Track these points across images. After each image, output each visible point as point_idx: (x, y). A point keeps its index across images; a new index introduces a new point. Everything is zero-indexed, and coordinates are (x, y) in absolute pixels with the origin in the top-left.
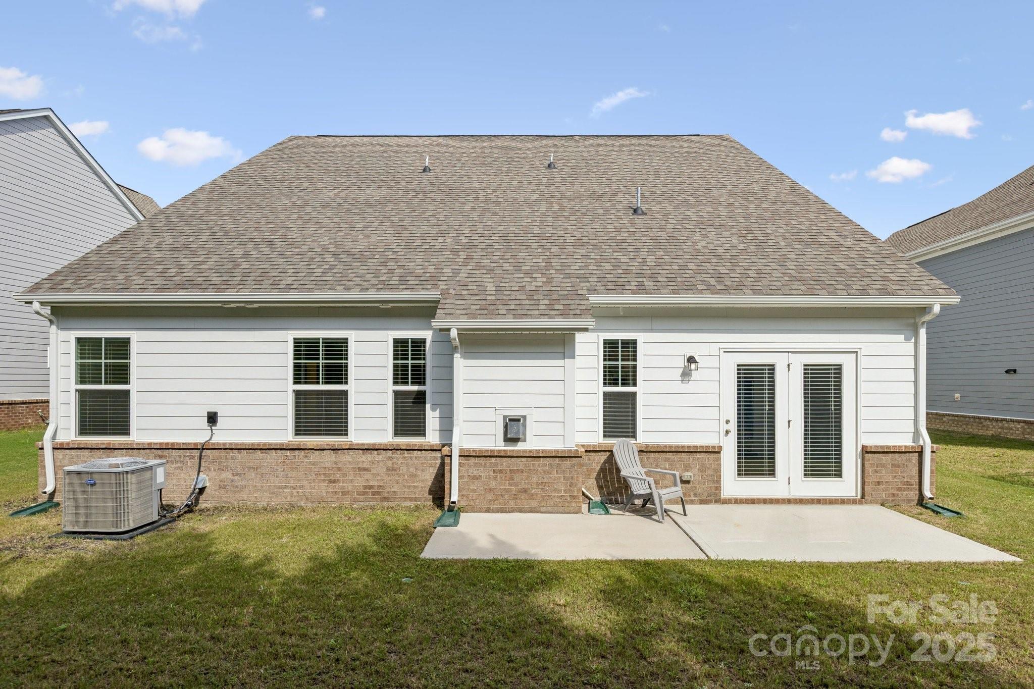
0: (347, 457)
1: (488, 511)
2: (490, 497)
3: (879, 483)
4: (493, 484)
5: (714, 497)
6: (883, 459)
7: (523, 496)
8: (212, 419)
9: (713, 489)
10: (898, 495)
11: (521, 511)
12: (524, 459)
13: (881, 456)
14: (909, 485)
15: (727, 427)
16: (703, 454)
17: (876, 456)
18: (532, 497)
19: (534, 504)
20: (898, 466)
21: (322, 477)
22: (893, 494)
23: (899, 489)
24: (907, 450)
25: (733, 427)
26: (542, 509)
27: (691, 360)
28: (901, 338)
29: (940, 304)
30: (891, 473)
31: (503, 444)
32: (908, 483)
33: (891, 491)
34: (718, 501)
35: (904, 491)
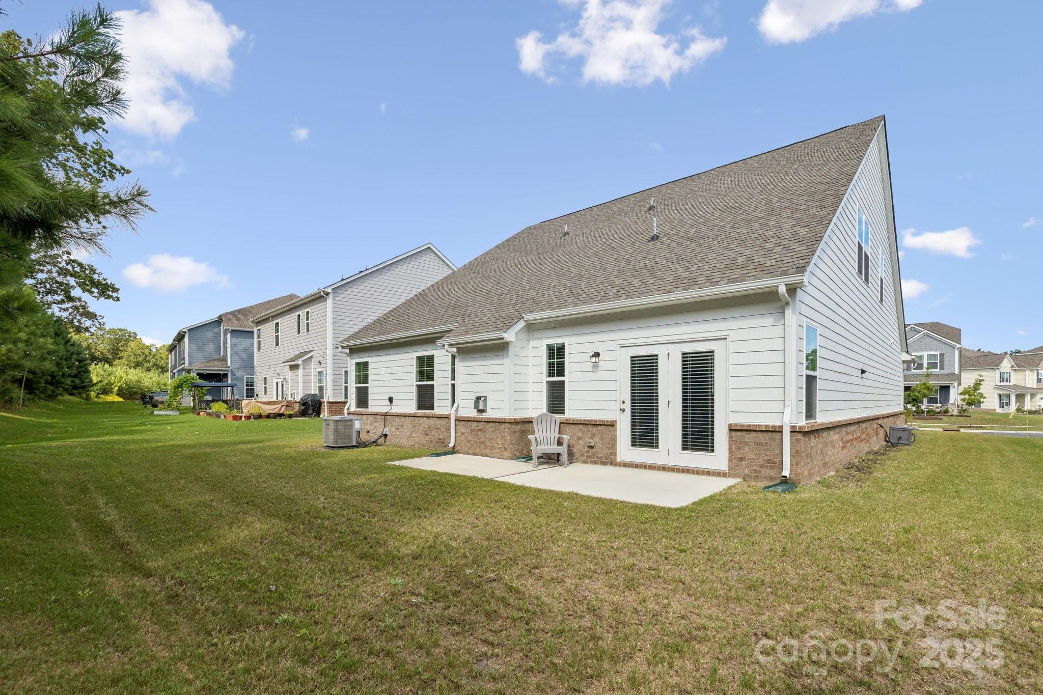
0: (432, 421)
1: (468, 454)
2: (469, 445)
3: (741, 459)
4: (470, 438)
5: (609, 460)
6: (745, 437)
7: (482, 446)
8: (391, 400)
9: (609, 454)
10: (760, 471)
11: (482, 455)
12: (483, 423)
13: (743, 434)
14: (772, 463)
15: (623, 406)
16: (603, 427)
17: (739, 433)
18: (486, 447)
19: (487, 451)
20: (761, 444)
21: (423, 432)
22: (755, 470)
23: (762, 466)
24: (767, 429)
25: (628, 407)
26: (491, 455)
27: (597, 355)
28: (769, 321)
29: (786, 285)
30: (753, 451)
31: (476, 414)
32: (770, 461)
33: (753, 468)
34: (612, 464)
35: (767, 468)
